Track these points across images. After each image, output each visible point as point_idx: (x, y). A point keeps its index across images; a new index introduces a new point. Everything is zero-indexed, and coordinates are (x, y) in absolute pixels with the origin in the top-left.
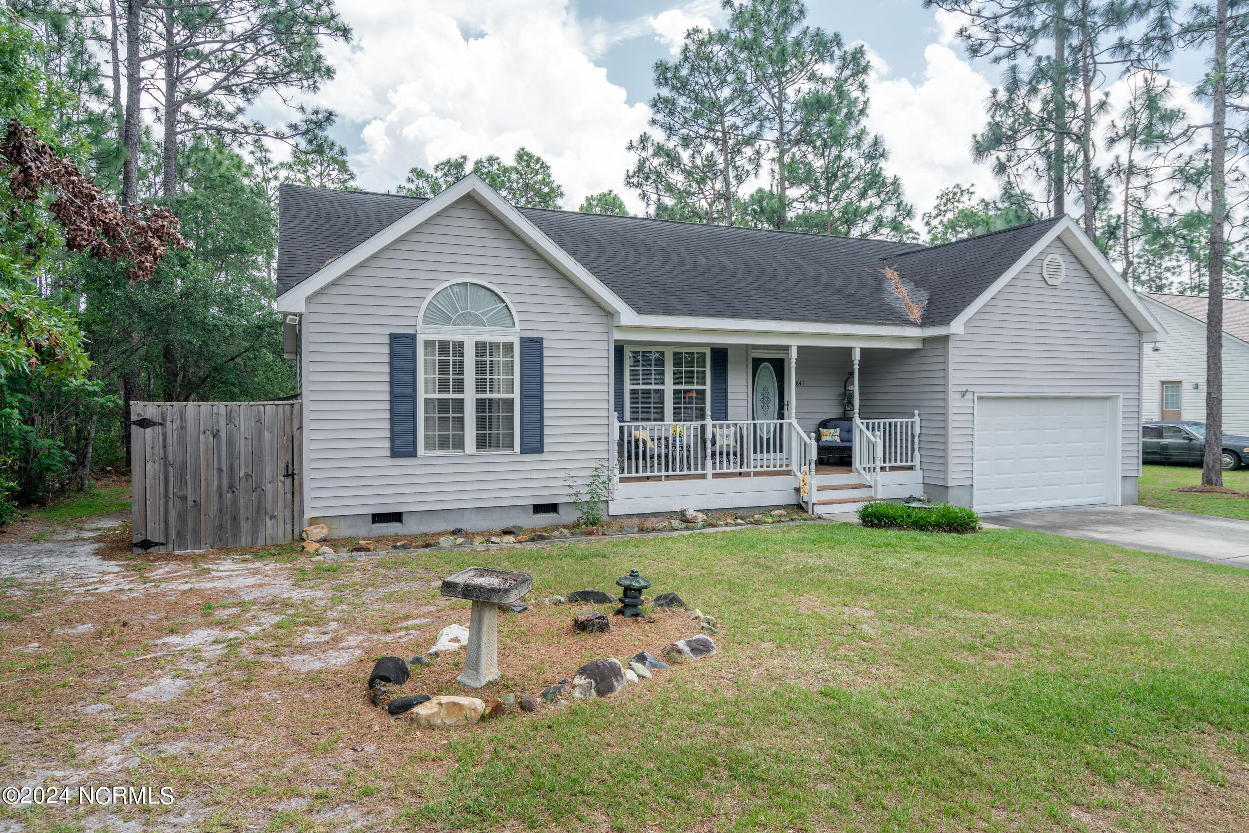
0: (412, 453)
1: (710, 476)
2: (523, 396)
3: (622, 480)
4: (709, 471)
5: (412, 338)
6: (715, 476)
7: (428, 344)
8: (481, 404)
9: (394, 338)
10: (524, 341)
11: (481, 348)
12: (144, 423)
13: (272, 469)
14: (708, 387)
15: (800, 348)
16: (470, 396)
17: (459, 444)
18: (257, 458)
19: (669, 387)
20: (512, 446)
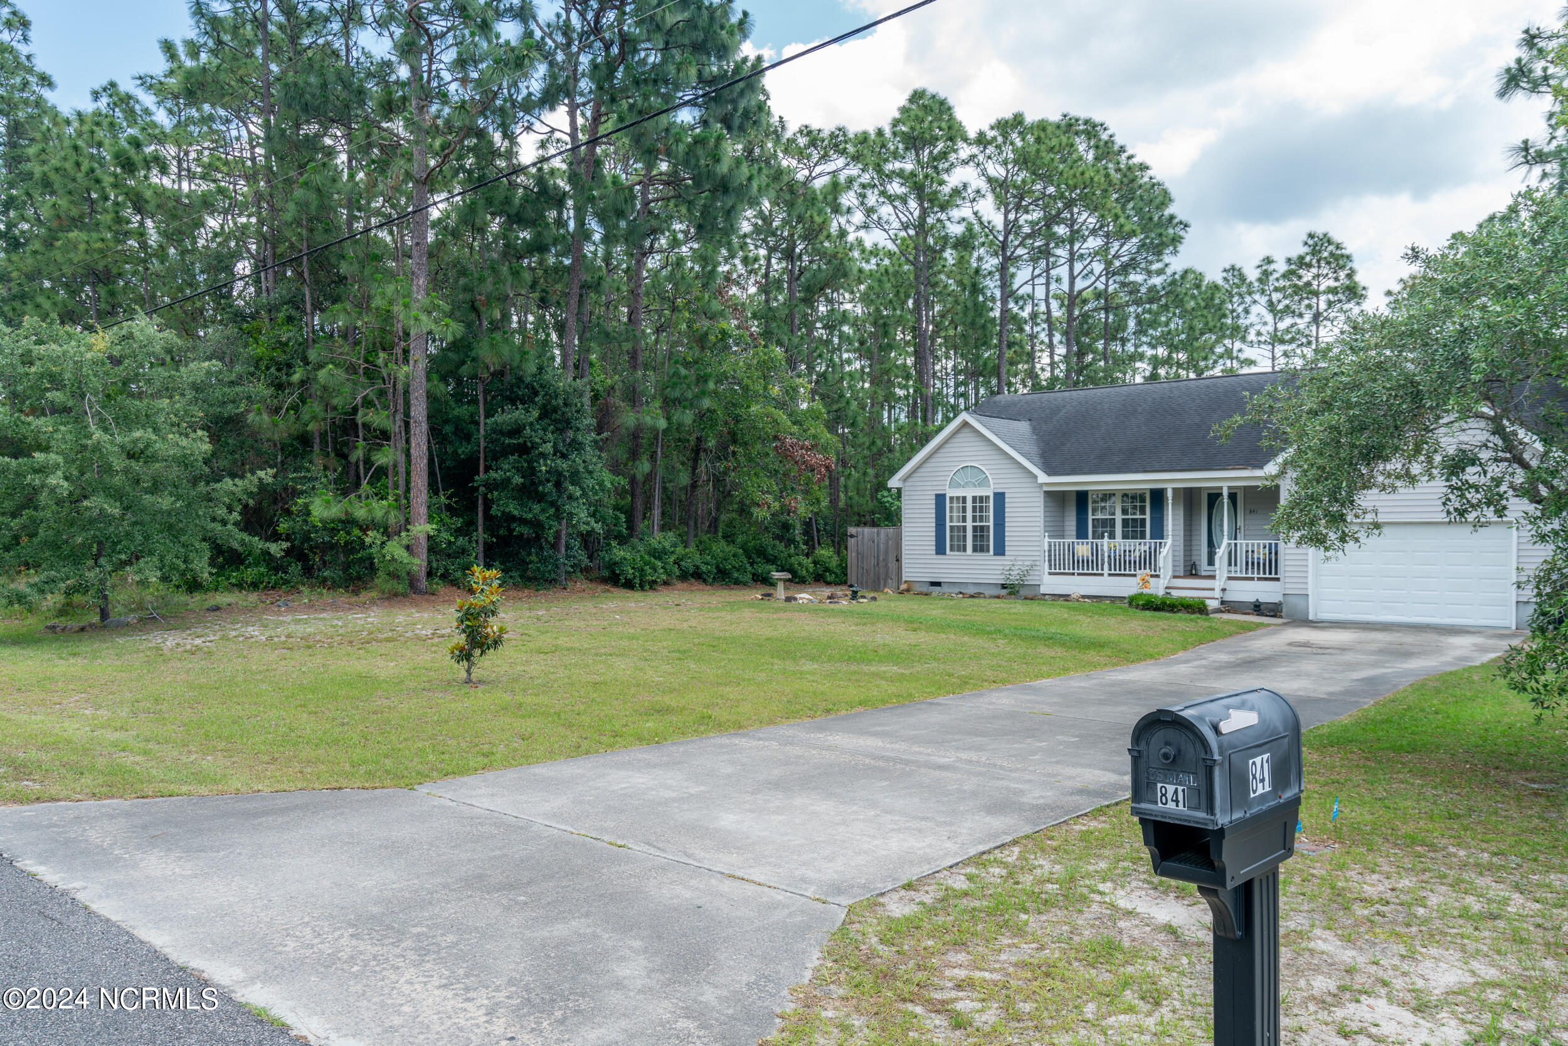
0: (944, 553)
1: (1106, 574)
2: (995, 525)
3: (1050, 574)
4: (1106, 571)
5: (944, 495)
6: (1110, 575)
7: (952, 498)
8: (975, 528)
9: (937, 496)
10: (996, 494)
11: (974, 499)
12: (852, 536)
13: (892, 559)
14: (1148, 517)
15: (1174, 489)
16: (969, 524)
17: (965, 550)
18: (886, 553)
19: (1119, 517)
20: (988, 551)
